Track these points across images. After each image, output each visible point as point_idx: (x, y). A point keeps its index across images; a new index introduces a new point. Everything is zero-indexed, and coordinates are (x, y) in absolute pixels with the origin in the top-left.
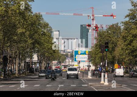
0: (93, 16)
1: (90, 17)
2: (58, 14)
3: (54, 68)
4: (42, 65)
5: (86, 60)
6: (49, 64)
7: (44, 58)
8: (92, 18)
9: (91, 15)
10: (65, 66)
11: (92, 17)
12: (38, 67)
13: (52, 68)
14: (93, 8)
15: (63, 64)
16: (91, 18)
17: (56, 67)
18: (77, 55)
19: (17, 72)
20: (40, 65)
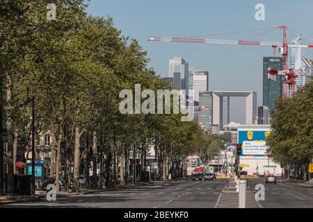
0: (284, 46)
1: (277, 49)
2: (202, 41)
3: (190, 170)
4: (164, 166)
5: (263, 152)
6: (178, 162)
7: (168, 151)
8: (282, 52)
9: (280, 44)
10: (217, 166)
11: (282, 49)
12: (156, 170)
13: (186, 171)
14: (284, 27)
15: (213, 162)
16: (280, 52)
17: (196, 170)
18: (244, 142)
19: (122, 179)
20: (159, 165)
